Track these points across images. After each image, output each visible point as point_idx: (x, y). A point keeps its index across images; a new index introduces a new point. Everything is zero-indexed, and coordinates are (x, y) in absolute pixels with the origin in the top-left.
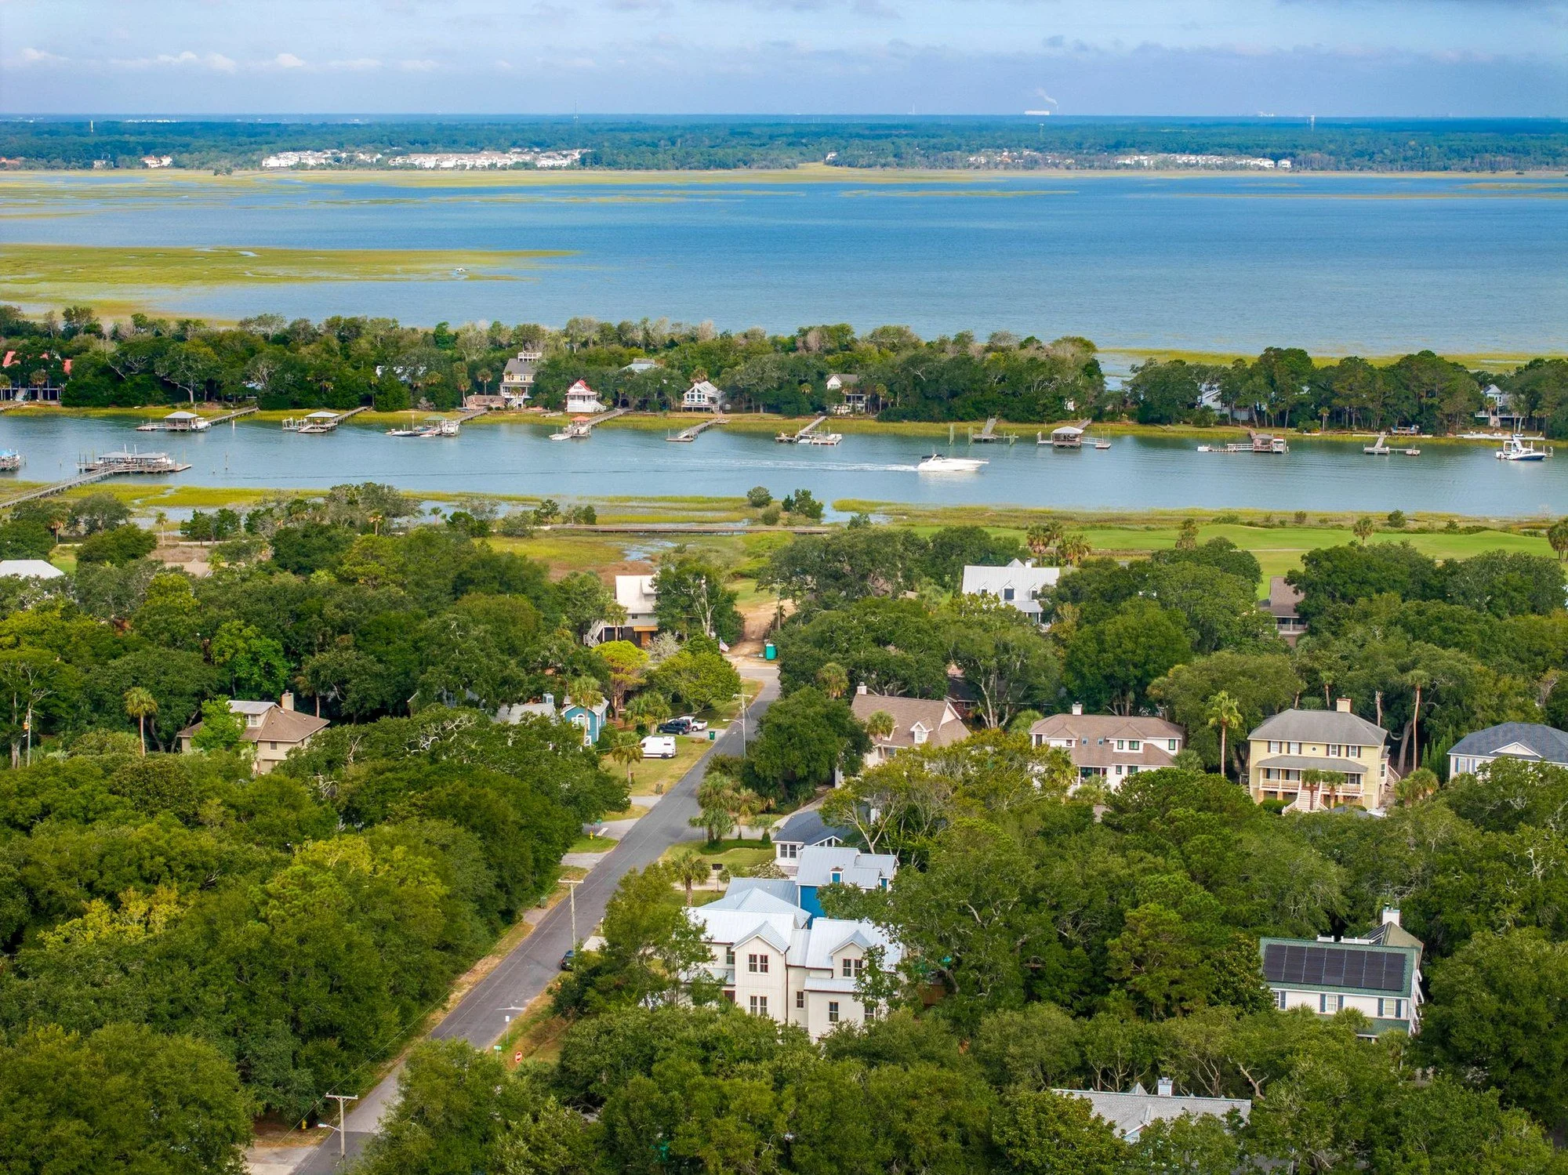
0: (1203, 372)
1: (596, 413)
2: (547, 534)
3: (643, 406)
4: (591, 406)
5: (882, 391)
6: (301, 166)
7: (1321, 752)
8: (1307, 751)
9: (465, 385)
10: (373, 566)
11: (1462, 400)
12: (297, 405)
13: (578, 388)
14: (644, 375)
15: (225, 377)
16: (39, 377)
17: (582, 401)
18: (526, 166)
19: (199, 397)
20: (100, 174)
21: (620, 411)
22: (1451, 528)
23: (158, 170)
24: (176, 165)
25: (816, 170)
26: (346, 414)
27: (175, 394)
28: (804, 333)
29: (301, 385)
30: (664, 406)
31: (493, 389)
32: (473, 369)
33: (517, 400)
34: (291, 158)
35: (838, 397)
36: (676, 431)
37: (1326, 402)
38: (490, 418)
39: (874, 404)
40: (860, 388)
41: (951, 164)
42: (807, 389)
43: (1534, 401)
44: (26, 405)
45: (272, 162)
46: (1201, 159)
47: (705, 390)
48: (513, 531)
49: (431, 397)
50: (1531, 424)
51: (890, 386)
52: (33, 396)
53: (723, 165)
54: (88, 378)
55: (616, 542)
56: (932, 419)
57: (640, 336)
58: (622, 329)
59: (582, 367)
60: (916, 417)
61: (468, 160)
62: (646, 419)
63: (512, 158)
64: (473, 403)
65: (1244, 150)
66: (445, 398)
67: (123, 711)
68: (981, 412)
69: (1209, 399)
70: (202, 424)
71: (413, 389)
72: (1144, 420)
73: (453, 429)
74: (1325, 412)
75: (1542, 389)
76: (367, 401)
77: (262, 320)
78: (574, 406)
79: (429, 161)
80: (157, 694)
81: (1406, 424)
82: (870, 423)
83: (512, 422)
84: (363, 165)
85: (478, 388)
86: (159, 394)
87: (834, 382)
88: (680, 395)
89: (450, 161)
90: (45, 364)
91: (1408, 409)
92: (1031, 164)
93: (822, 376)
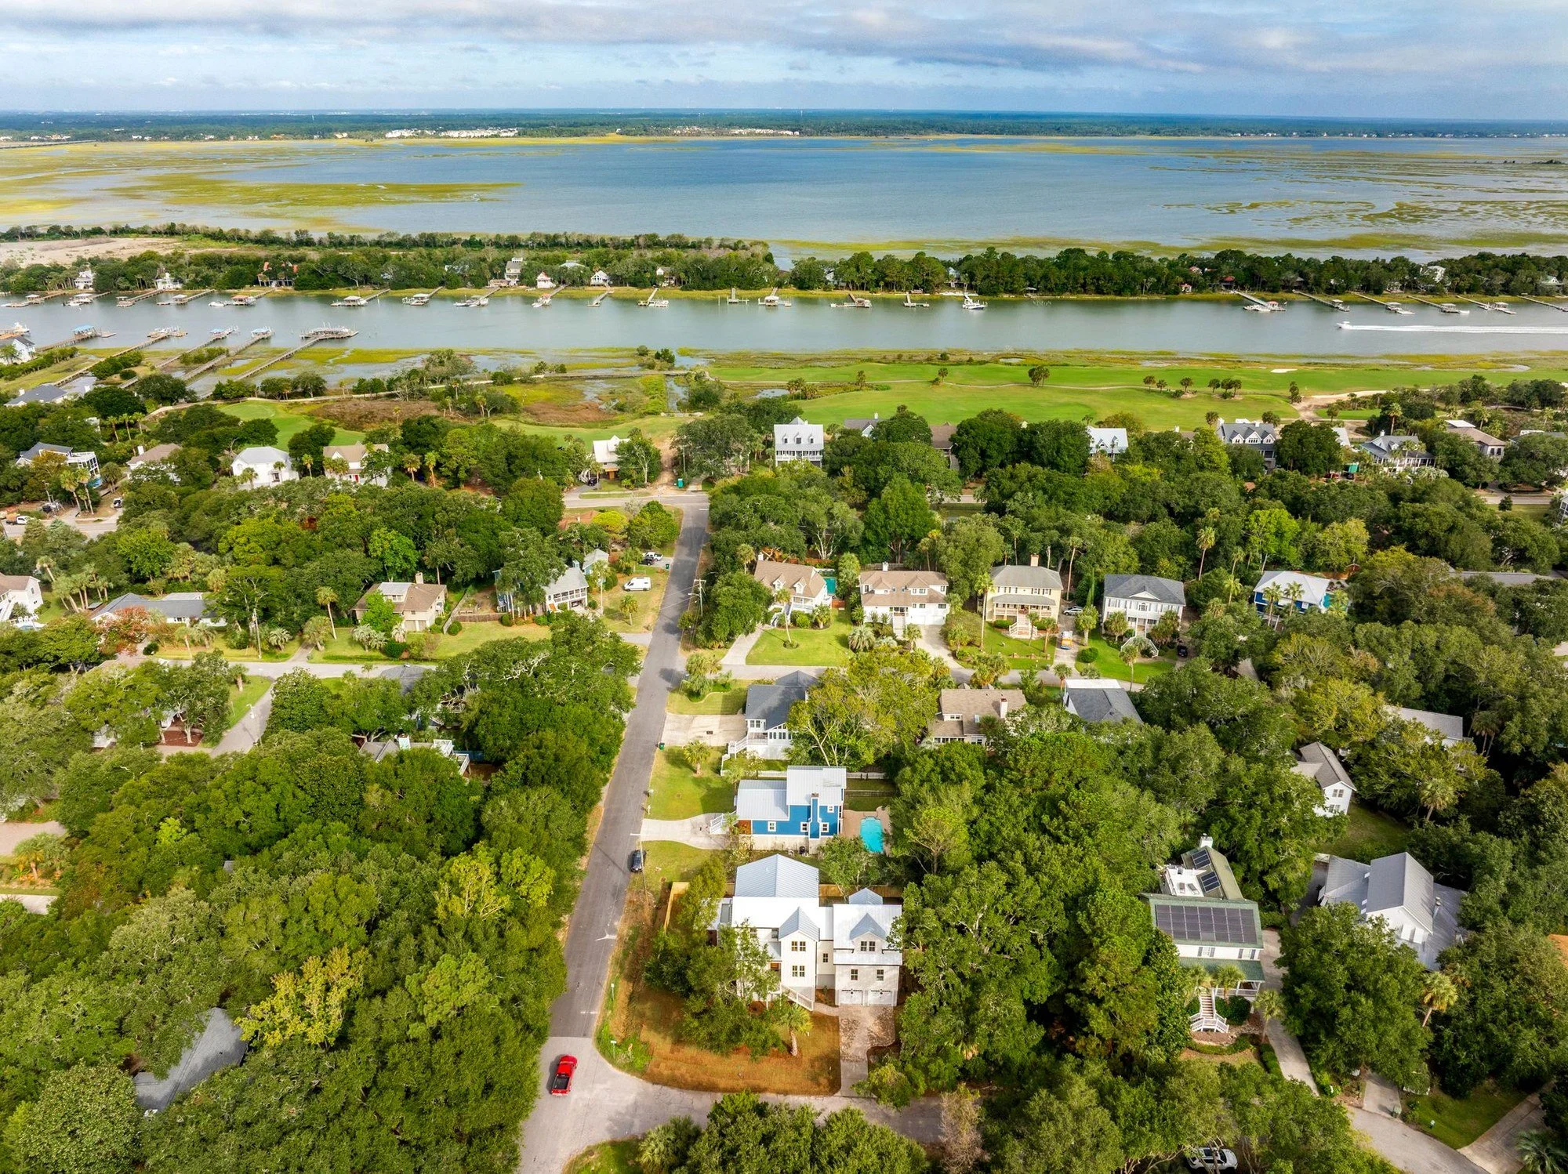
0: (825, 264)
1: (552, 289)
2: (543, 381)
3: (574, 283)
4: (549, 284)
5: (682, 275)
6: (402, 137)
7: (1028, 592)
8: (1021, 591)
9: (488, 275)
10: (461, 449)
11: (942, 276)
12: (409, 287)
13: (542, 276)
14: (572, 270)
15: (373, 273)
16: (281, 275)
17: (544, 282)
18: (496, 136)
19: (361, 283)
20: (317, 142)
21: (562, 287)
22: (970, 361)
23: (341, 140)
24: (350, 137)
25: (613, 137)
26: (433, 291)
27: (349, 282)
28: (637, 237)
29: (409, 277)
30: (582, 284)
31: (501, 276)
32: (491, 267)
33: (513, 282)
34: (397, 133)
35: (662, 278)
36: (590, 299)
37: (883, 279)
38: (501, 293)
39: (679, 281)
40: (672, 274)
41: (667, 134)
42: (648, 275)
43: (972, 277)
44: (277, 290)
45: (389, 135)
46: (764, 131)
47: (601, 276)
48: (526, 381)
49: (473, 282)
50: (971, 288)
51: (686, 272)
52: (280, 284)
53: (576, 135)
54: (305, 276)
55: (578, 386)
56: (706, 289)
57: (563, 240)
58: (556, 237)
59: (543, 265)
60: (699, 288)
61: (472, 134)
62: (575, 291)
63: (489, 133)
64: (493, 283)
65: (781, 127)
66: (479, 282)
67: (315, 601)
68: (728, 285)
69: (830, 277)
70: (363, 302)
71: (464, 277)
72: (801, 288)
73: (485, 302)
74: (882, 284)
75: (977, 273)
76: (442, 283)
77: (389, 235)
78: (540, 285)
79: (455, 134)
80: (335, 589)
81: (916, 288)
82: (677, 291)
83: (512, 295)
84: (427, 136)
85: (494, 276)
86: (341, 282)
87: (660, 271)
88: (589, 278)
89: (464, 134)
90: (284, 269)
91: (918, 282)
92: (699, 134)
93: (655, 269)
